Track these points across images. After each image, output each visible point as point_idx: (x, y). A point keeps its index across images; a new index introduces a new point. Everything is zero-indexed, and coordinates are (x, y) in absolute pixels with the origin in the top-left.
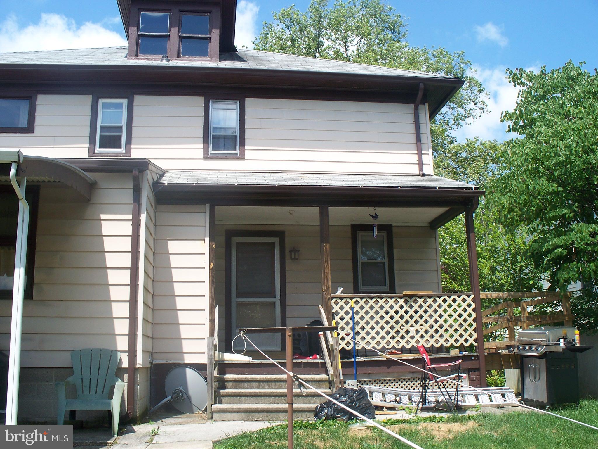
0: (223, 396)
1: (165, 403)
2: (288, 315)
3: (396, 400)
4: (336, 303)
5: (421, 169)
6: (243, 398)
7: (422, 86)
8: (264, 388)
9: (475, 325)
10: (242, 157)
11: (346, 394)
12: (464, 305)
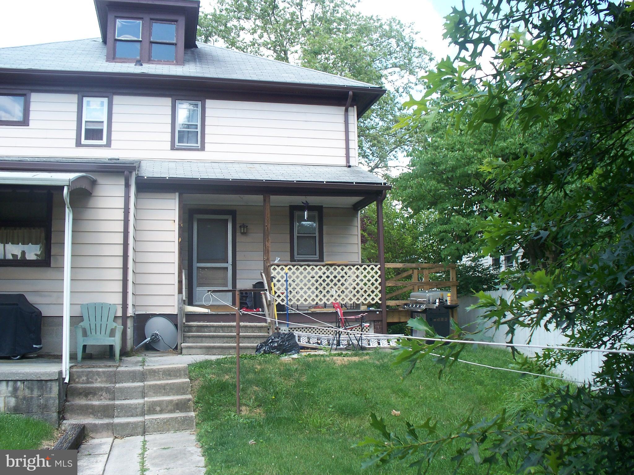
0: (189, 337)
1: (146, 343)
2: (238, 277)
3: (318, 343)
4: (275, 269)
5: (348, 161)
6: (204, 339)
7: (351, 93)
8: (219, 332)
9: (380, 288)
10: (203, 148)
11: (279, 337)
12: (372, 273)
